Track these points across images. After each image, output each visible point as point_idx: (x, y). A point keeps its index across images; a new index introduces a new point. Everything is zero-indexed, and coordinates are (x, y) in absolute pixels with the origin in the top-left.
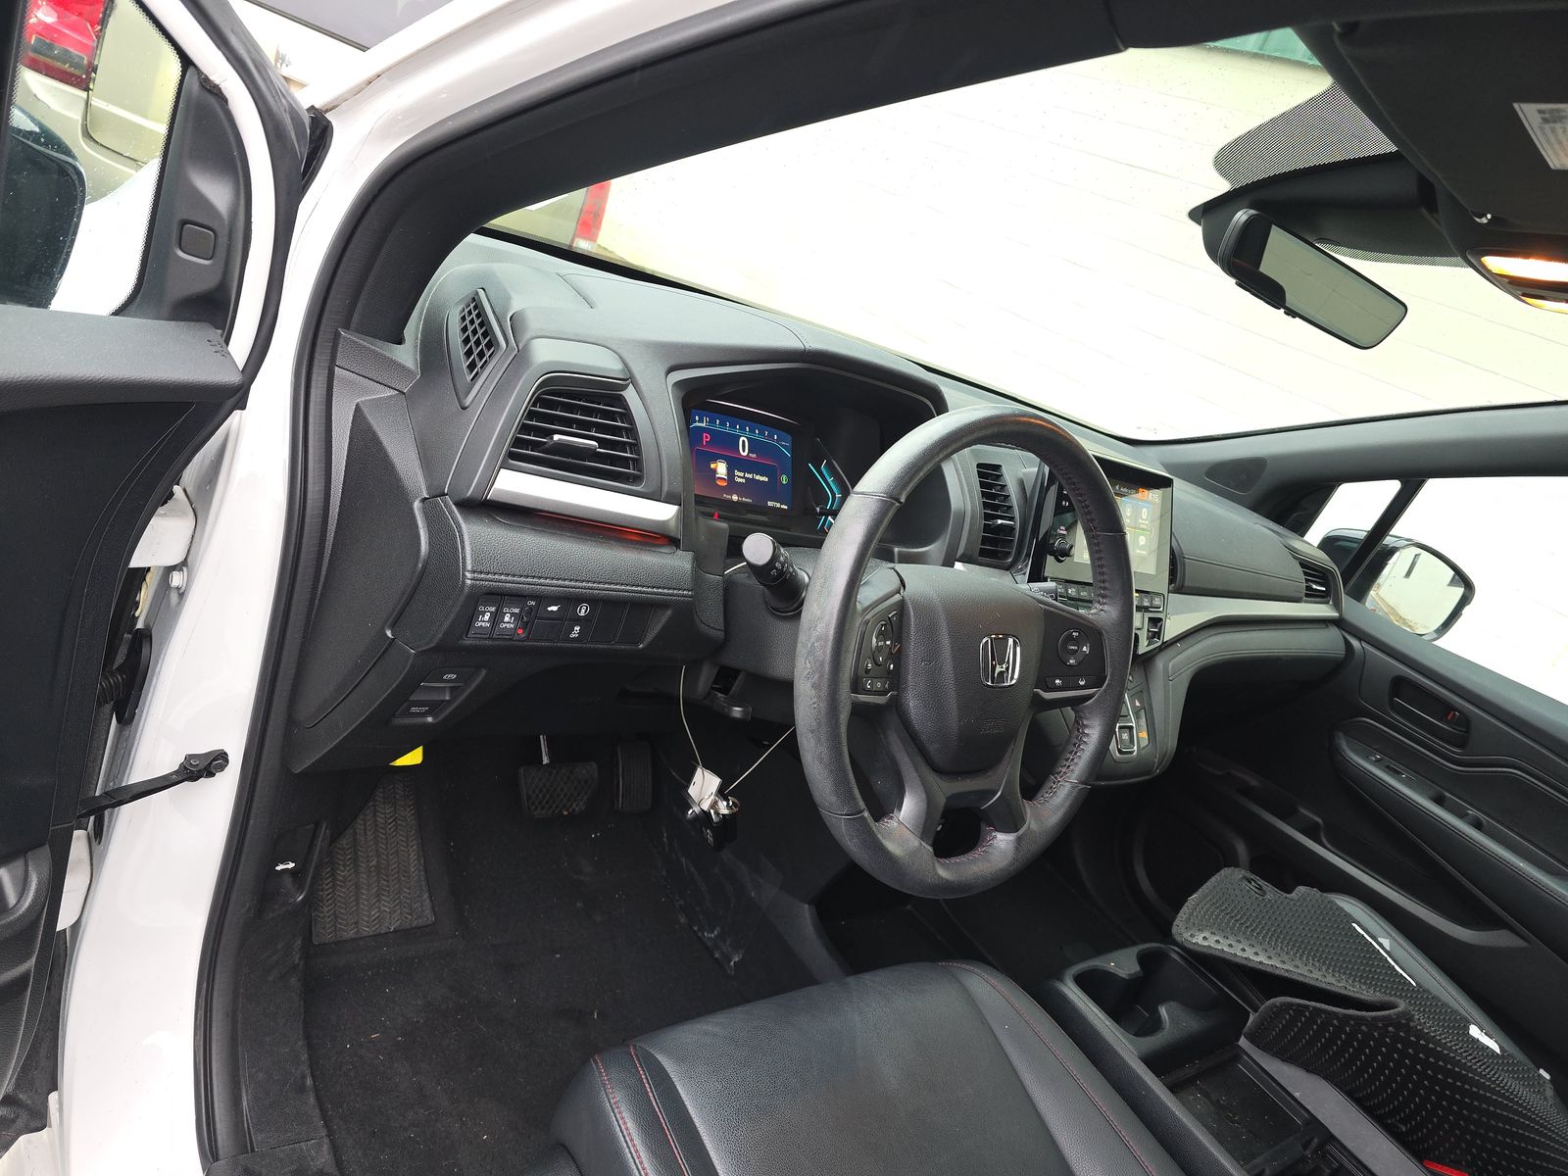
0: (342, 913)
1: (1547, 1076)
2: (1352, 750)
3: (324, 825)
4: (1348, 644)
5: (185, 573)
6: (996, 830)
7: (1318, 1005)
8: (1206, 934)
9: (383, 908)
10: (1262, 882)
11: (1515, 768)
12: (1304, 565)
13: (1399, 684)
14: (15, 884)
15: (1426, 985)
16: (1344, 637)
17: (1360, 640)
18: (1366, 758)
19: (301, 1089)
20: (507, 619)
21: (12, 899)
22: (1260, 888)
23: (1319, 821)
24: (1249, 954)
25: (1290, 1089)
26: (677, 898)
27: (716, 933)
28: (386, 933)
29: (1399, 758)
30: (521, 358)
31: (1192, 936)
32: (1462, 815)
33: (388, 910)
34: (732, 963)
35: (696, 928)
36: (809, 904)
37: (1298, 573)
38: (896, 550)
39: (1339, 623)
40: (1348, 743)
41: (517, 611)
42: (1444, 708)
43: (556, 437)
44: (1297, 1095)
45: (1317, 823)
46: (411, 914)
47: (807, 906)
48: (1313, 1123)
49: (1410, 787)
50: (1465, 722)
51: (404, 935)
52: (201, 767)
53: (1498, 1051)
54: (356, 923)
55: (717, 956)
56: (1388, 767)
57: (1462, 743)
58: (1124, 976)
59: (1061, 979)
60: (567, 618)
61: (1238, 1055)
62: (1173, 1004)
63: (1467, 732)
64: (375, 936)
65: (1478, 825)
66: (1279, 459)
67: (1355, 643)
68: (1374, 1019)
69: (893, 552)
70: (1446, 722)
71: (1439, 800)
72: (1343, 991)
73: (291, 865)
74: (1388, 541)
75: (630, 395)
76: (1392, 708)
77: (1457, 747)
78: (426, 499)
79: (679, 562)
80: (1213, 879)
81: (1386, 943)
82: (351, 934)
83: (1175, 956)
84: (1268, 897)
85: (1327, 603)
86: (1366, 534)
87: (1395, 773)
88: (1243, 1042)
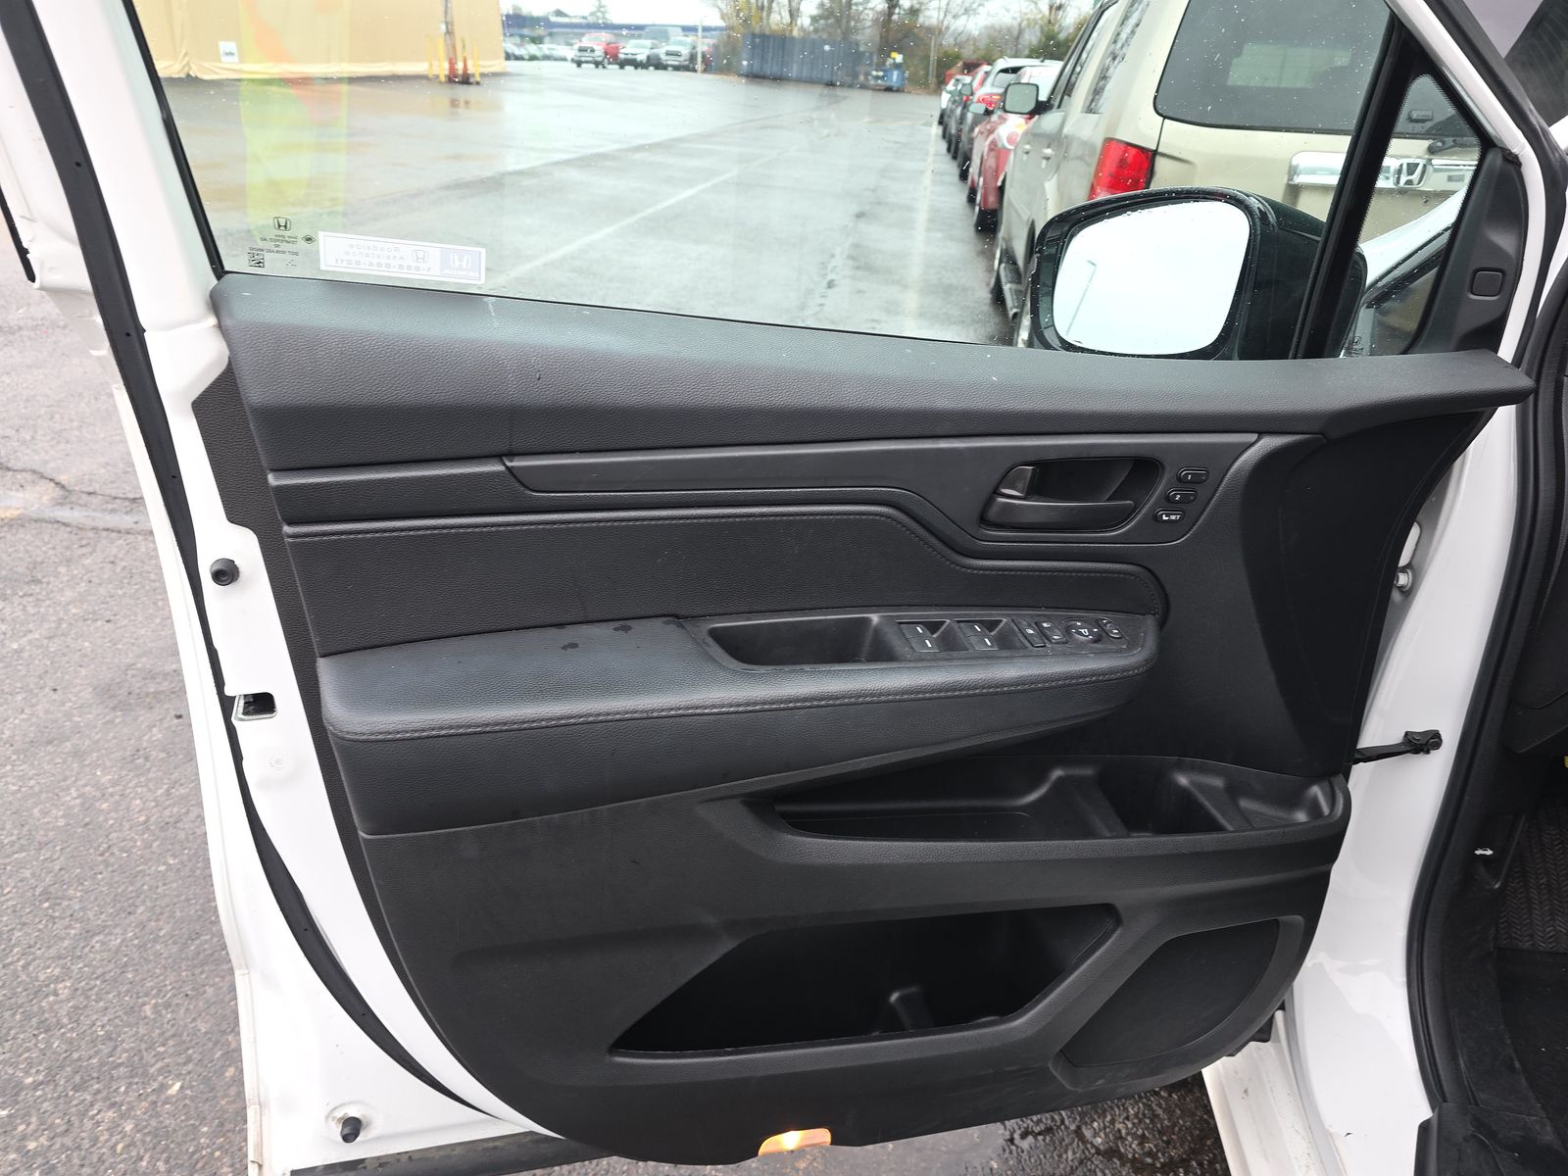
0: (1516, 923)
3: (1523, 819)
5: (1410, 574)
14: (1327, 802)
19: (1512, 1068)
21: (1326, 810)
52: (1421, 743)
54: (1531, 936)
73: (1489, 852)
82: (1527, 945)
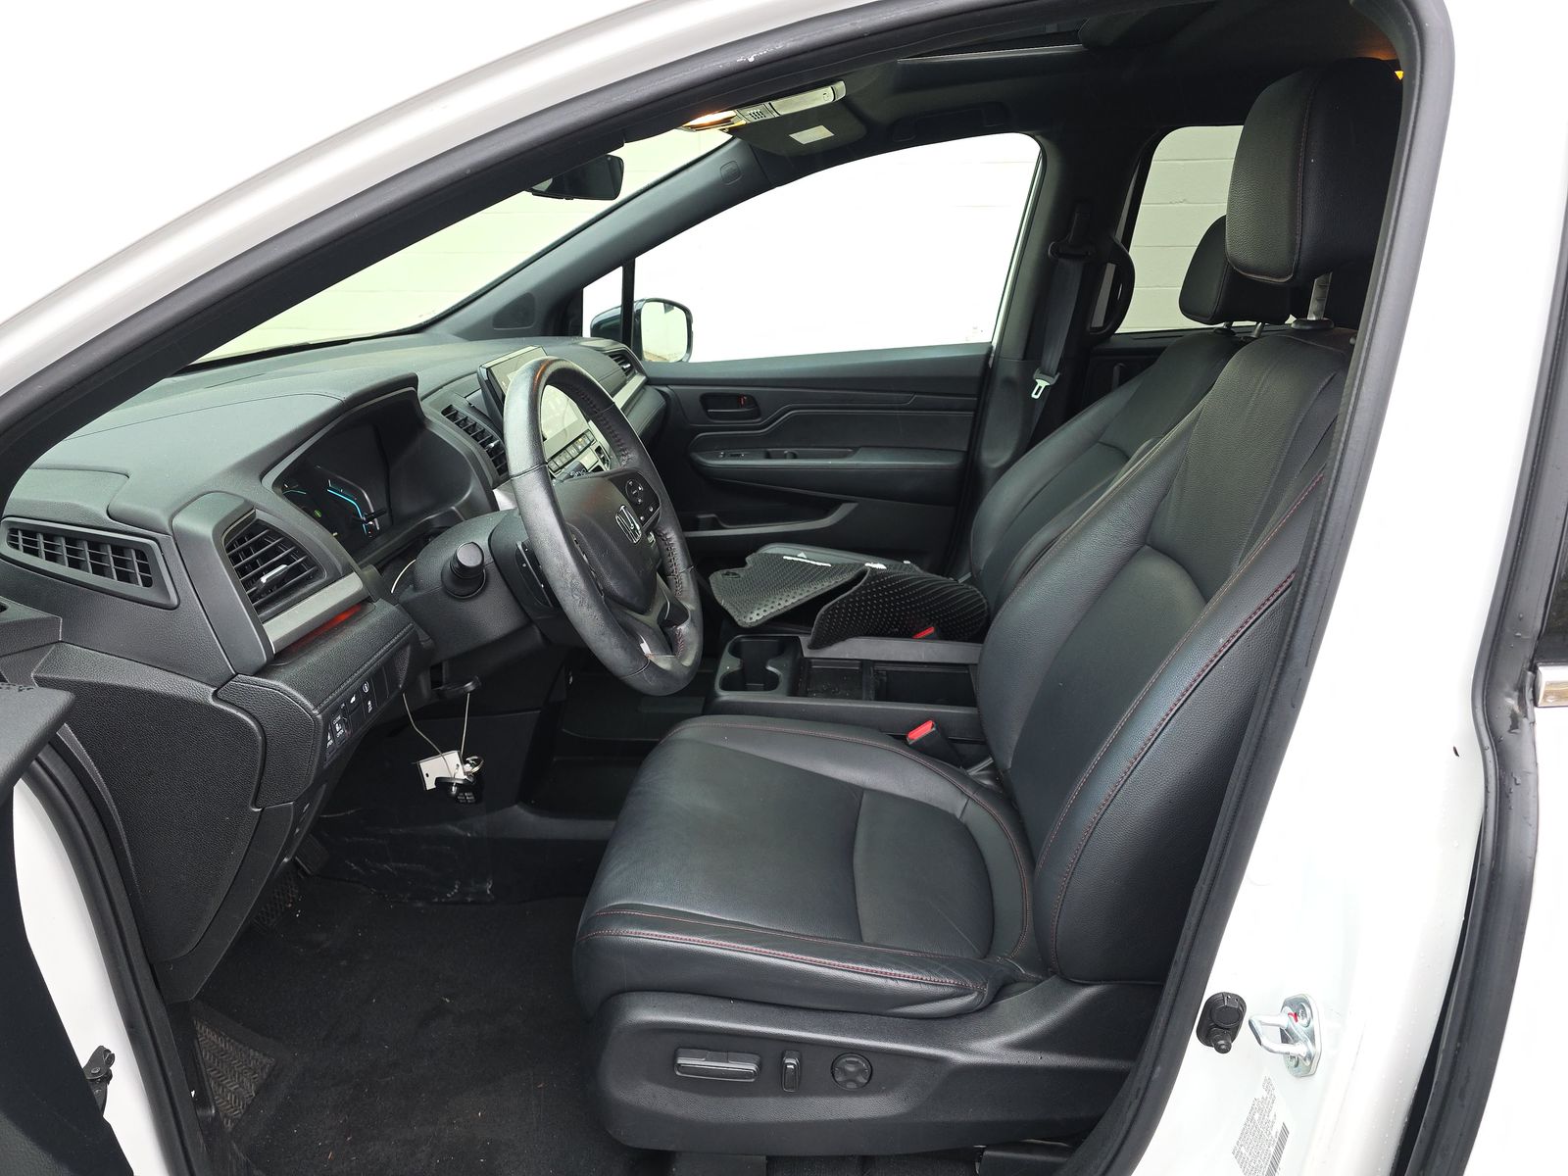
1: (908, 562)
2: (707, 459)
4: (662, 392)
6: (678, 626)
7: (840, 597)
8: (756, 612)
9: (232, 1089)
10: (731, 570)
11: (789, 411)
12: (612, 355)
13: (707, 400)
15: (834, 562)
16: (659, 391)
17: (666, 385)
18: (718, 458)
20: (338, 728)
22: (734, 574)
23: (713, 515)
24: (784, 604)
25: (842, 657)
26: (402, 896)
27: (457, 887)
28: (253, 1100)
29: (734, 446)
30: (182, 539)
31: (751, 619)
32: (784, 457)
33: (237, 1086)
34: (488, 892)
35: (436, 900)
36: (516, 803)
37: (613, 364)
38: (453, 508)
39: (648, 382)
40: (701, 455)
41: (339, 718)
42: (735, 400)
43: (264, 580)
44: (847, 657)
45: (713, 518)
46: (255, 1073)
47: (516, 806)
48: (864, 663)
49: (752, 459)
50: (752, 400)
51: (264, 1089)
52: (104, 1069)
53: (885, 568)
55: (469, 900)
56: (732, 455)
57: (757, 414)
58: (738, 669)
59: (716, 696)
60: (363, 698)
61: (809, 661)
62: (770, 661)
63: (757, 405)
64: (248, 1108)
65: (795, 456)
66: (541, 288)
67: (665, 389)
68: (865, 583)
69: (453, 511)
70: (742, 406)
71: (768, 456)
72: (837, 585)
73: (193, 1093)
74: (636, 307)
75: (260, 515)
76: (711, 417)
77: (757, 417)
78: (216, 692)
79: (382, 611)
80: (713, 588)
81: (802, 555)
83: (744, 640)
84: (742, 576)
85: (634, 374)
86: (620, 309)
87: (737, 456)
88: (807, 653)
